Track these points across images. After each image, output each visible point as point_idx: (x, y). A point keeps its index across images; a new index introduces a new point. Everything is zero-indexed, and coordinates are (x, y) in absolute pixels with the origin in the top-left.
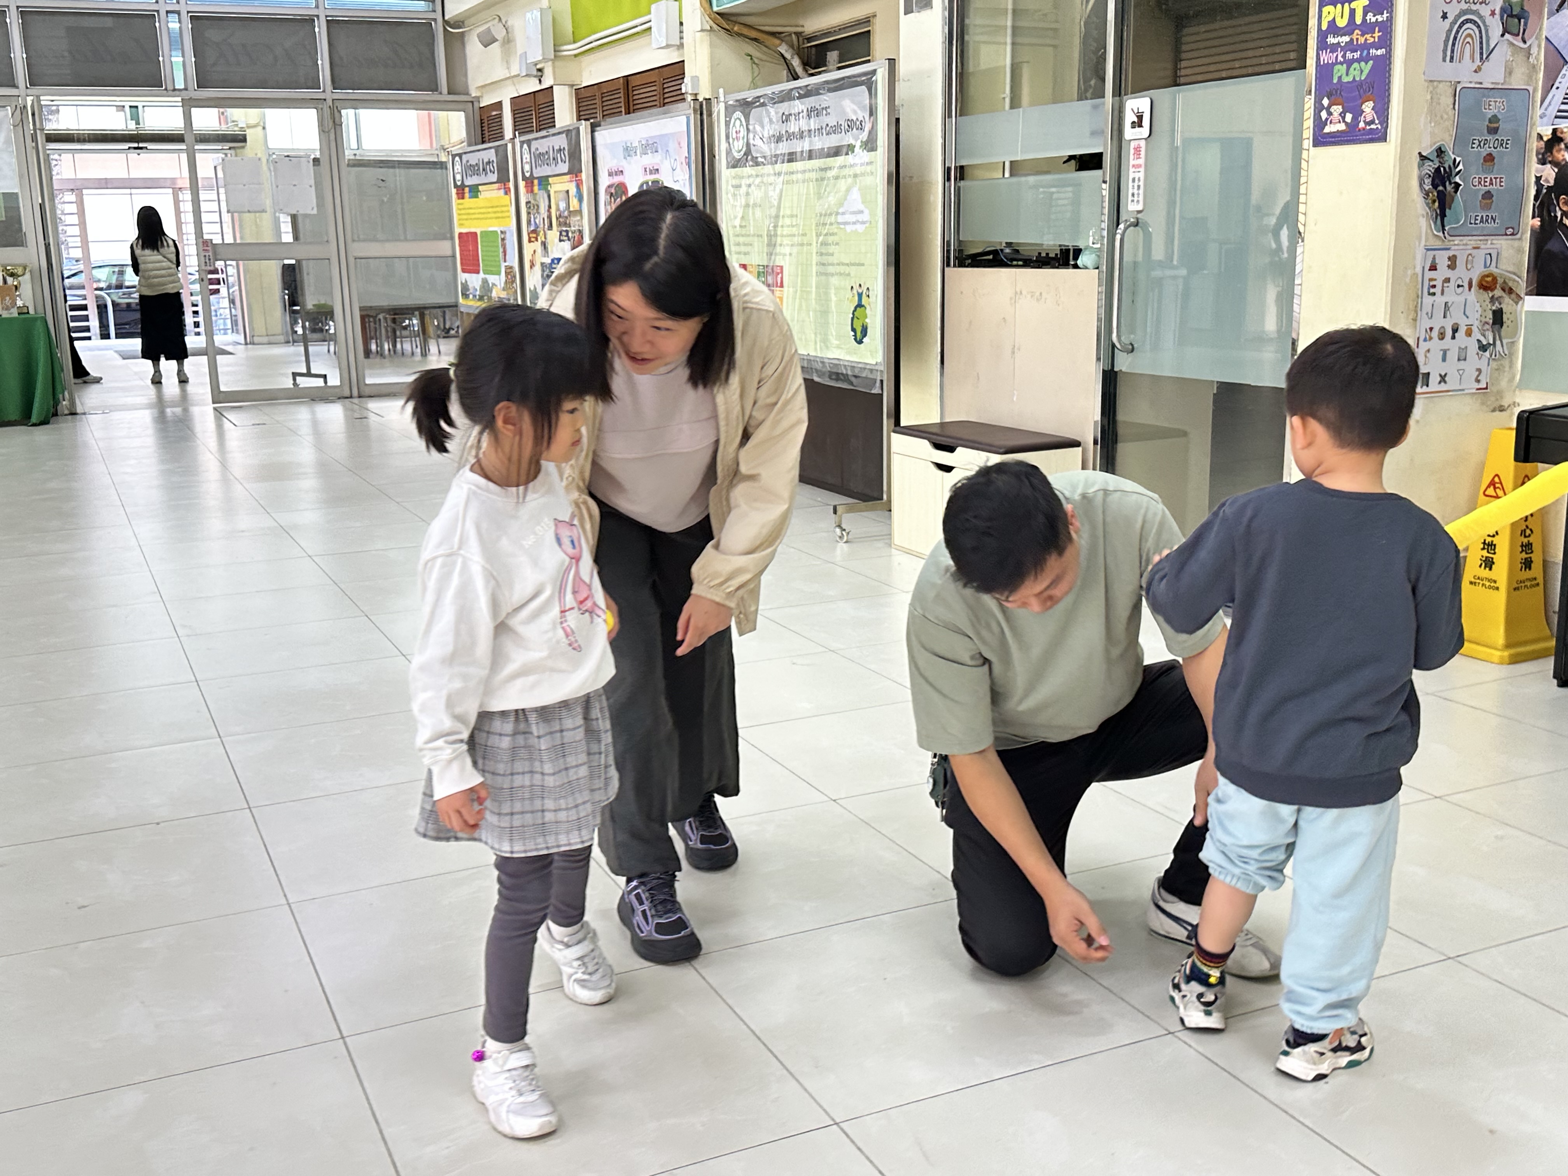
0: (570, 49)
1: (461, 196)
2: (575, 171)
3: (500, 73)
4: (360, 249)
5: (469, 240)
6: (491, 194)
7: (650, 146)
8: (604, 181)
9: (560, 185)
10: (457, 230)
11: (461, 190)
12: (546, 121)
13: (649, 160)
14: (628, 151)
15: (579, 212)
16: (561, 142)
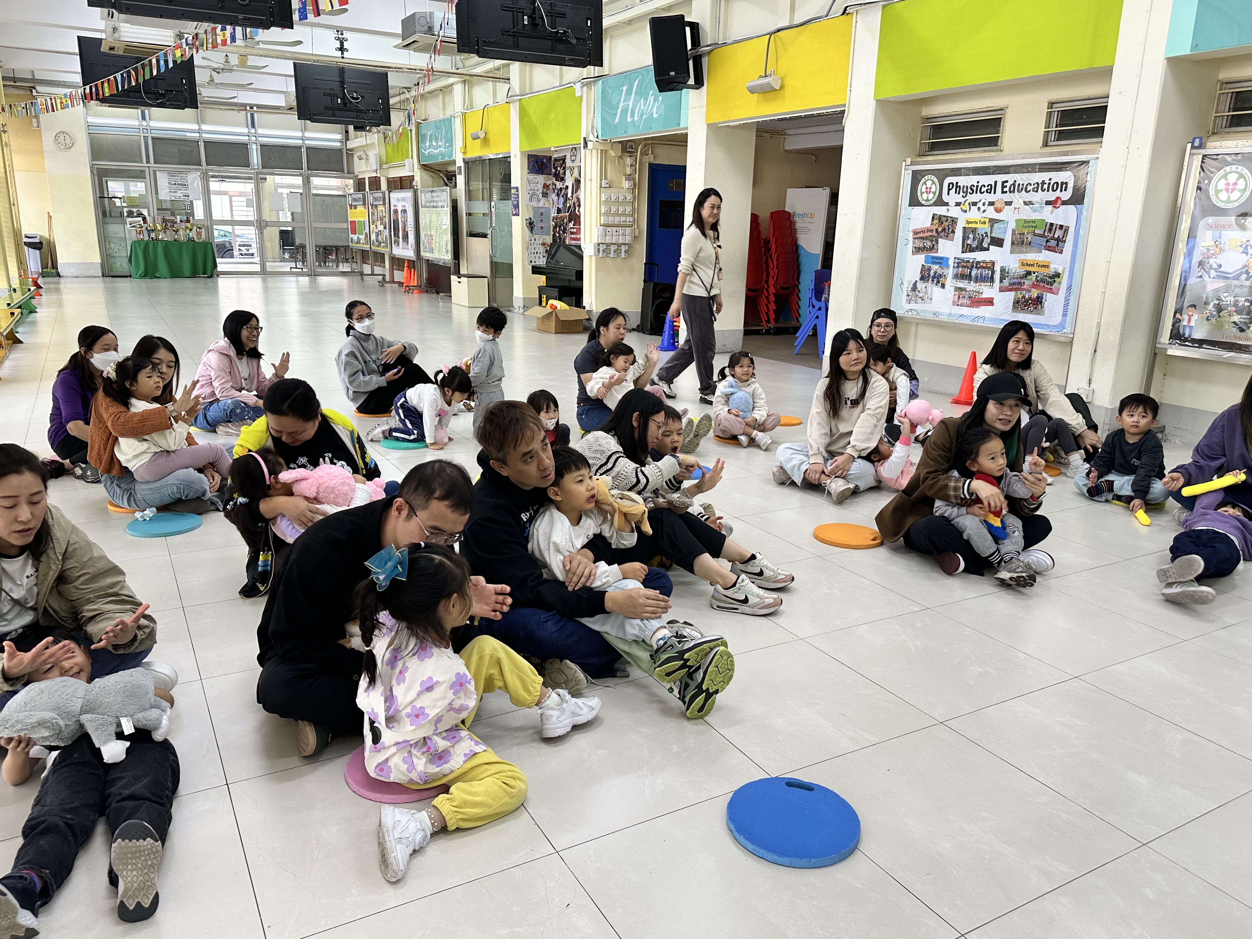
0: (385, 166)
1: (351, 208)
2: (384, 204)
3: (364, 169)
4: (316, 225)
5: (353, 223)
6: (360, 209)
7: (403, 200)
8: (392, 208)
9: (381, 208)
10: (350, 220)
11: (351, 206)
12: (378, 188)
13: (403, 203)
14: (398, 200)
15: (385, 217)
16: (381, 195)
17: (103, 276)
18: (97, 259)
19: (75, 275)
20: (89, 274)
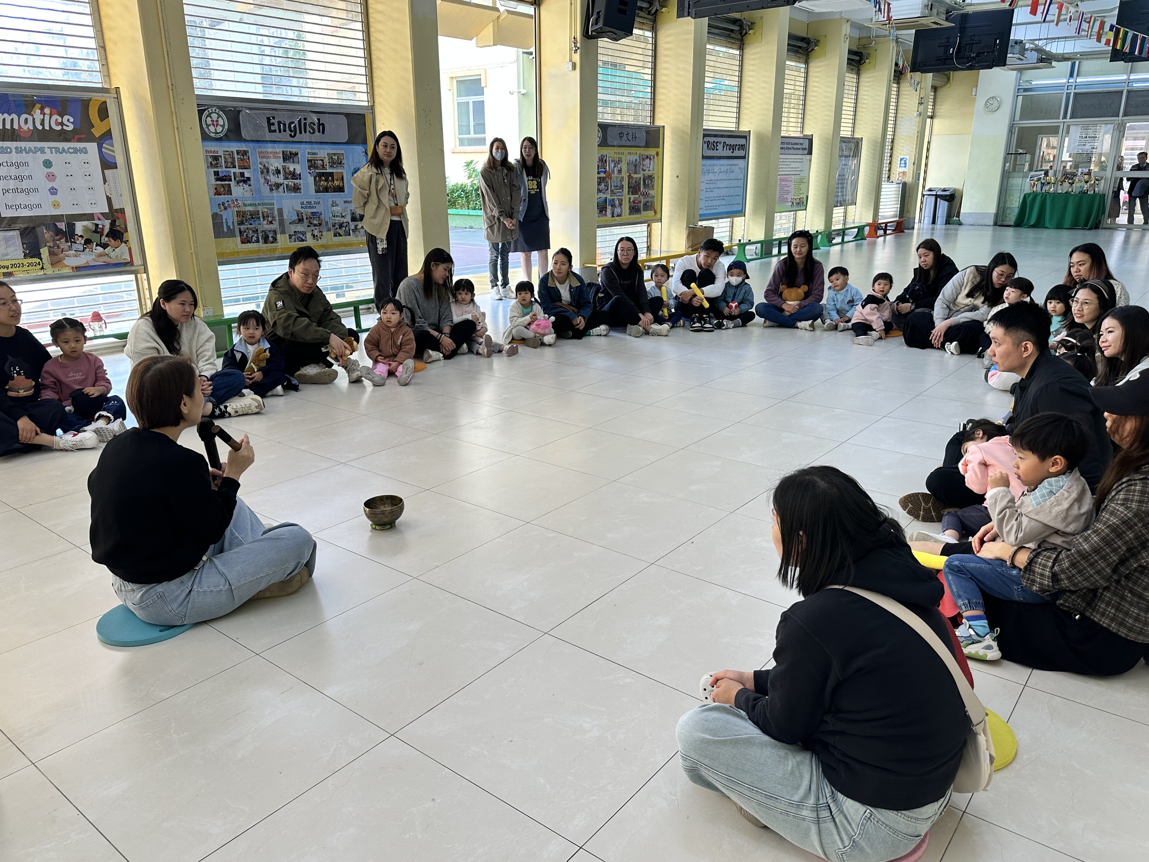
17: (995, 224)
18: (992, 209)
19: (972, 223)
20: (982, 223)
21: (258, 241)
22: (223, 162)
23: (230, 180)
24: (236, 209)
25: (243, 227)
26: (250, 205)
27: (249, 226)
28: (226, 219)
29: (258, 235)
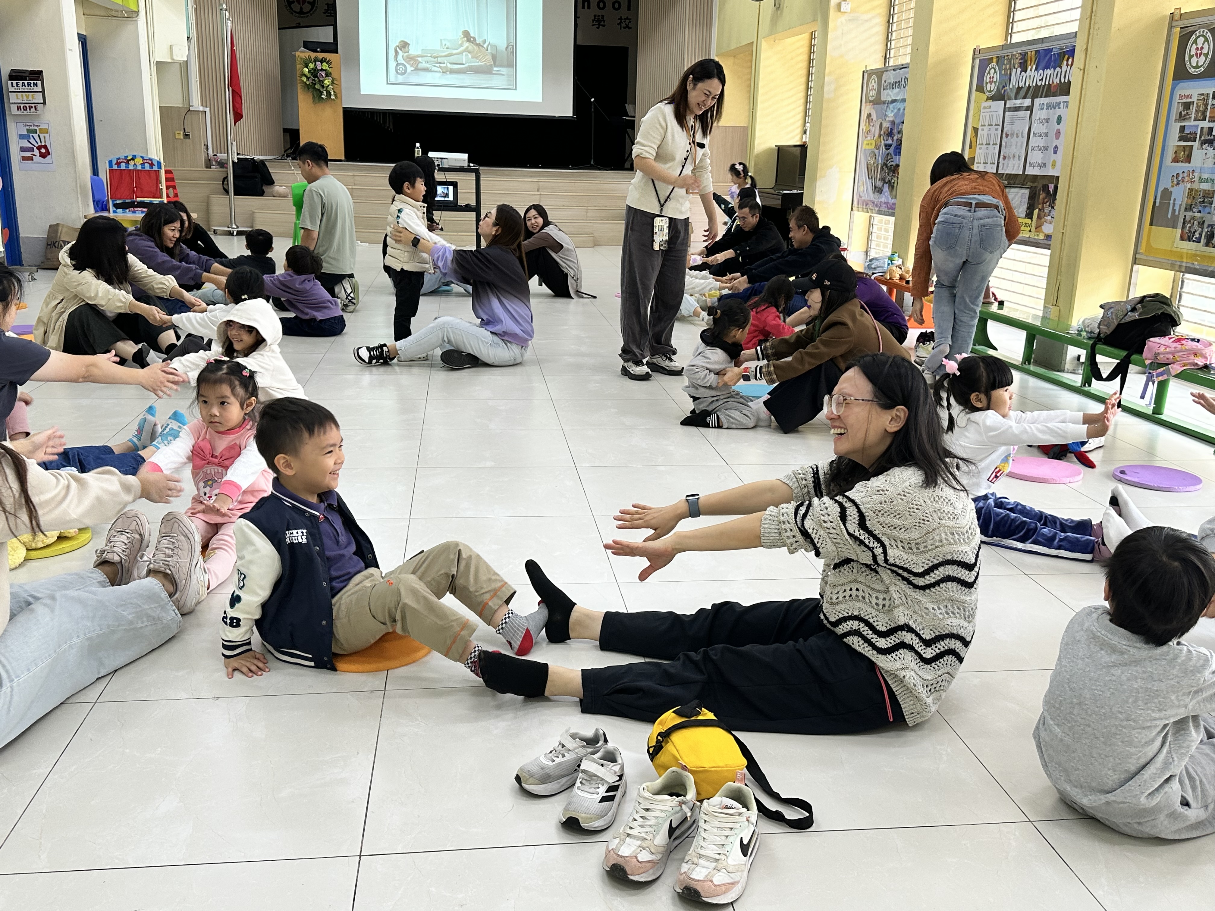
21: (1198, 241)
22: (1194, 110)
23: (1195, 141)
24: (1189, 186)
25: (1189, 214)
26: (1206, 181)
27: (1196, 214)
28: (1175, 200)
29: (1202, 232)
